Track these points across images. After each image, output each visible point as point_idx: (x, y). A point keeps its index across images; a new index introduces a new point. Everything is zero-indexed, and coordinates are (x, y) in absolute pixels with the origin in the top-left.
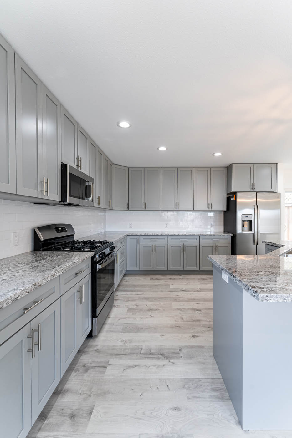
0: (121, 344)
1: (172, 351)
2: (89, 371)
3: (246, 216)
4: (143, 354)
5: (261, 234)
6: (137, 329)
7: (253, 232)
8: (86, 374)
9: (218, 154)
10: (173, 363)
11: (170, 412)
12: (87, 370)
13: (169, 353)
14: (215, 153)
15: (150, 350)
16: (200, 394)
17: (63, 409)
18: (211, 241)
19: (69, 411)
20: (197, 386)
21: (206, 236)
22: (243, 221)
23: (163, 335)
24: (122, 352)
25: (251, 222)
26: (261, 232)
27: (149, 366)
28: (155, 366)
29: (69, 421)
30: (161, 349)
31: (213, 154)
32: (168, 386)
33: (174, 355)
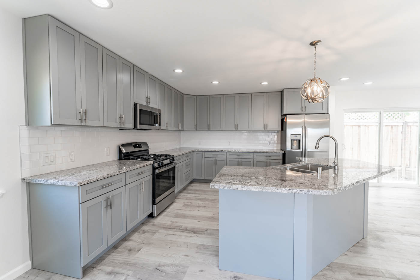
0: (170, 223)
1: (201, 230)
2: (145, 234)
3: (295, 136)
4: (181, 229)
5: (308, 152)
6: (184, 216)
7: (301, 150)
8: (144, 234)
9: (265, 83)
10: (197, 236)
11: (182, 256)
12: (144, 233)
13: (198, 231)
14: (262, 82)
15: (187, 228)
16: (204, 252)
17: (126, 247)
18: (264, 158)
19: (129, 248)
20: (205, 248)
21: (259, 153)
22: (292, 141)
23: (199, 222)
24: (169, 227)
25: (300, 140)
26: (308, 150)
27: (182, 236)
28: (185, 236)
29: (128, 251)
30: (194, 229)
31: (261, 83)
32: (187, 246)
33: (200, 232)
